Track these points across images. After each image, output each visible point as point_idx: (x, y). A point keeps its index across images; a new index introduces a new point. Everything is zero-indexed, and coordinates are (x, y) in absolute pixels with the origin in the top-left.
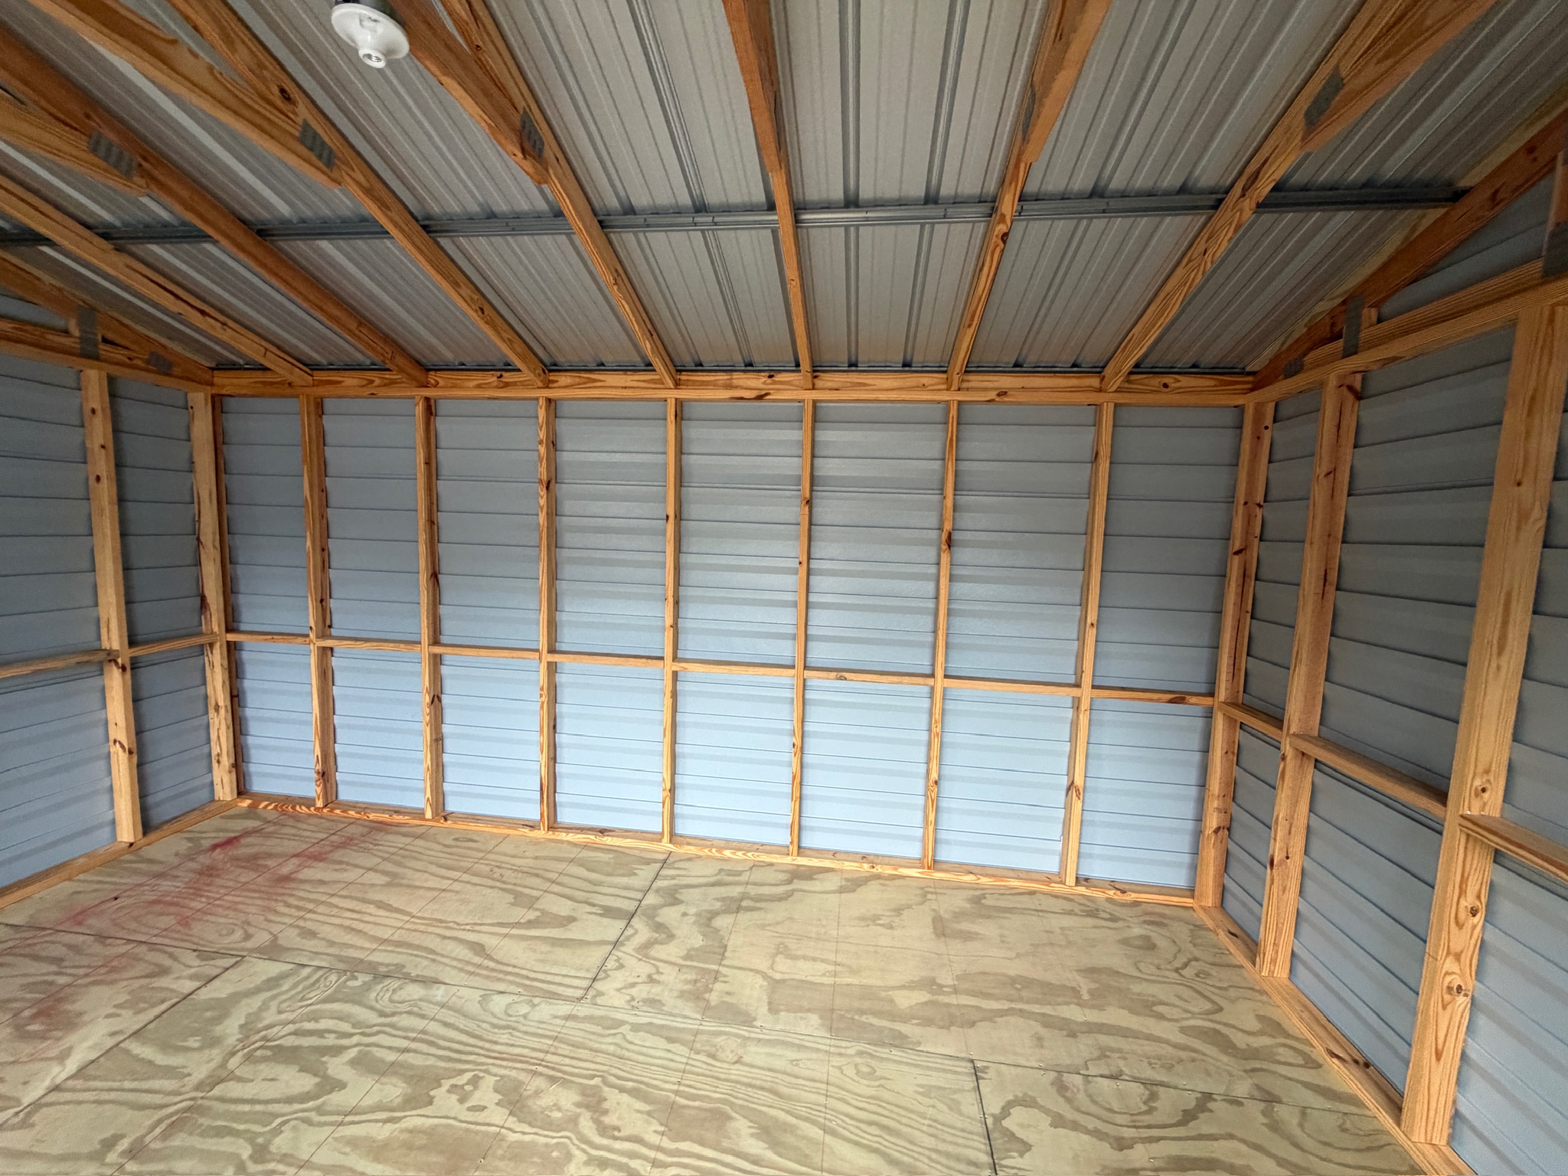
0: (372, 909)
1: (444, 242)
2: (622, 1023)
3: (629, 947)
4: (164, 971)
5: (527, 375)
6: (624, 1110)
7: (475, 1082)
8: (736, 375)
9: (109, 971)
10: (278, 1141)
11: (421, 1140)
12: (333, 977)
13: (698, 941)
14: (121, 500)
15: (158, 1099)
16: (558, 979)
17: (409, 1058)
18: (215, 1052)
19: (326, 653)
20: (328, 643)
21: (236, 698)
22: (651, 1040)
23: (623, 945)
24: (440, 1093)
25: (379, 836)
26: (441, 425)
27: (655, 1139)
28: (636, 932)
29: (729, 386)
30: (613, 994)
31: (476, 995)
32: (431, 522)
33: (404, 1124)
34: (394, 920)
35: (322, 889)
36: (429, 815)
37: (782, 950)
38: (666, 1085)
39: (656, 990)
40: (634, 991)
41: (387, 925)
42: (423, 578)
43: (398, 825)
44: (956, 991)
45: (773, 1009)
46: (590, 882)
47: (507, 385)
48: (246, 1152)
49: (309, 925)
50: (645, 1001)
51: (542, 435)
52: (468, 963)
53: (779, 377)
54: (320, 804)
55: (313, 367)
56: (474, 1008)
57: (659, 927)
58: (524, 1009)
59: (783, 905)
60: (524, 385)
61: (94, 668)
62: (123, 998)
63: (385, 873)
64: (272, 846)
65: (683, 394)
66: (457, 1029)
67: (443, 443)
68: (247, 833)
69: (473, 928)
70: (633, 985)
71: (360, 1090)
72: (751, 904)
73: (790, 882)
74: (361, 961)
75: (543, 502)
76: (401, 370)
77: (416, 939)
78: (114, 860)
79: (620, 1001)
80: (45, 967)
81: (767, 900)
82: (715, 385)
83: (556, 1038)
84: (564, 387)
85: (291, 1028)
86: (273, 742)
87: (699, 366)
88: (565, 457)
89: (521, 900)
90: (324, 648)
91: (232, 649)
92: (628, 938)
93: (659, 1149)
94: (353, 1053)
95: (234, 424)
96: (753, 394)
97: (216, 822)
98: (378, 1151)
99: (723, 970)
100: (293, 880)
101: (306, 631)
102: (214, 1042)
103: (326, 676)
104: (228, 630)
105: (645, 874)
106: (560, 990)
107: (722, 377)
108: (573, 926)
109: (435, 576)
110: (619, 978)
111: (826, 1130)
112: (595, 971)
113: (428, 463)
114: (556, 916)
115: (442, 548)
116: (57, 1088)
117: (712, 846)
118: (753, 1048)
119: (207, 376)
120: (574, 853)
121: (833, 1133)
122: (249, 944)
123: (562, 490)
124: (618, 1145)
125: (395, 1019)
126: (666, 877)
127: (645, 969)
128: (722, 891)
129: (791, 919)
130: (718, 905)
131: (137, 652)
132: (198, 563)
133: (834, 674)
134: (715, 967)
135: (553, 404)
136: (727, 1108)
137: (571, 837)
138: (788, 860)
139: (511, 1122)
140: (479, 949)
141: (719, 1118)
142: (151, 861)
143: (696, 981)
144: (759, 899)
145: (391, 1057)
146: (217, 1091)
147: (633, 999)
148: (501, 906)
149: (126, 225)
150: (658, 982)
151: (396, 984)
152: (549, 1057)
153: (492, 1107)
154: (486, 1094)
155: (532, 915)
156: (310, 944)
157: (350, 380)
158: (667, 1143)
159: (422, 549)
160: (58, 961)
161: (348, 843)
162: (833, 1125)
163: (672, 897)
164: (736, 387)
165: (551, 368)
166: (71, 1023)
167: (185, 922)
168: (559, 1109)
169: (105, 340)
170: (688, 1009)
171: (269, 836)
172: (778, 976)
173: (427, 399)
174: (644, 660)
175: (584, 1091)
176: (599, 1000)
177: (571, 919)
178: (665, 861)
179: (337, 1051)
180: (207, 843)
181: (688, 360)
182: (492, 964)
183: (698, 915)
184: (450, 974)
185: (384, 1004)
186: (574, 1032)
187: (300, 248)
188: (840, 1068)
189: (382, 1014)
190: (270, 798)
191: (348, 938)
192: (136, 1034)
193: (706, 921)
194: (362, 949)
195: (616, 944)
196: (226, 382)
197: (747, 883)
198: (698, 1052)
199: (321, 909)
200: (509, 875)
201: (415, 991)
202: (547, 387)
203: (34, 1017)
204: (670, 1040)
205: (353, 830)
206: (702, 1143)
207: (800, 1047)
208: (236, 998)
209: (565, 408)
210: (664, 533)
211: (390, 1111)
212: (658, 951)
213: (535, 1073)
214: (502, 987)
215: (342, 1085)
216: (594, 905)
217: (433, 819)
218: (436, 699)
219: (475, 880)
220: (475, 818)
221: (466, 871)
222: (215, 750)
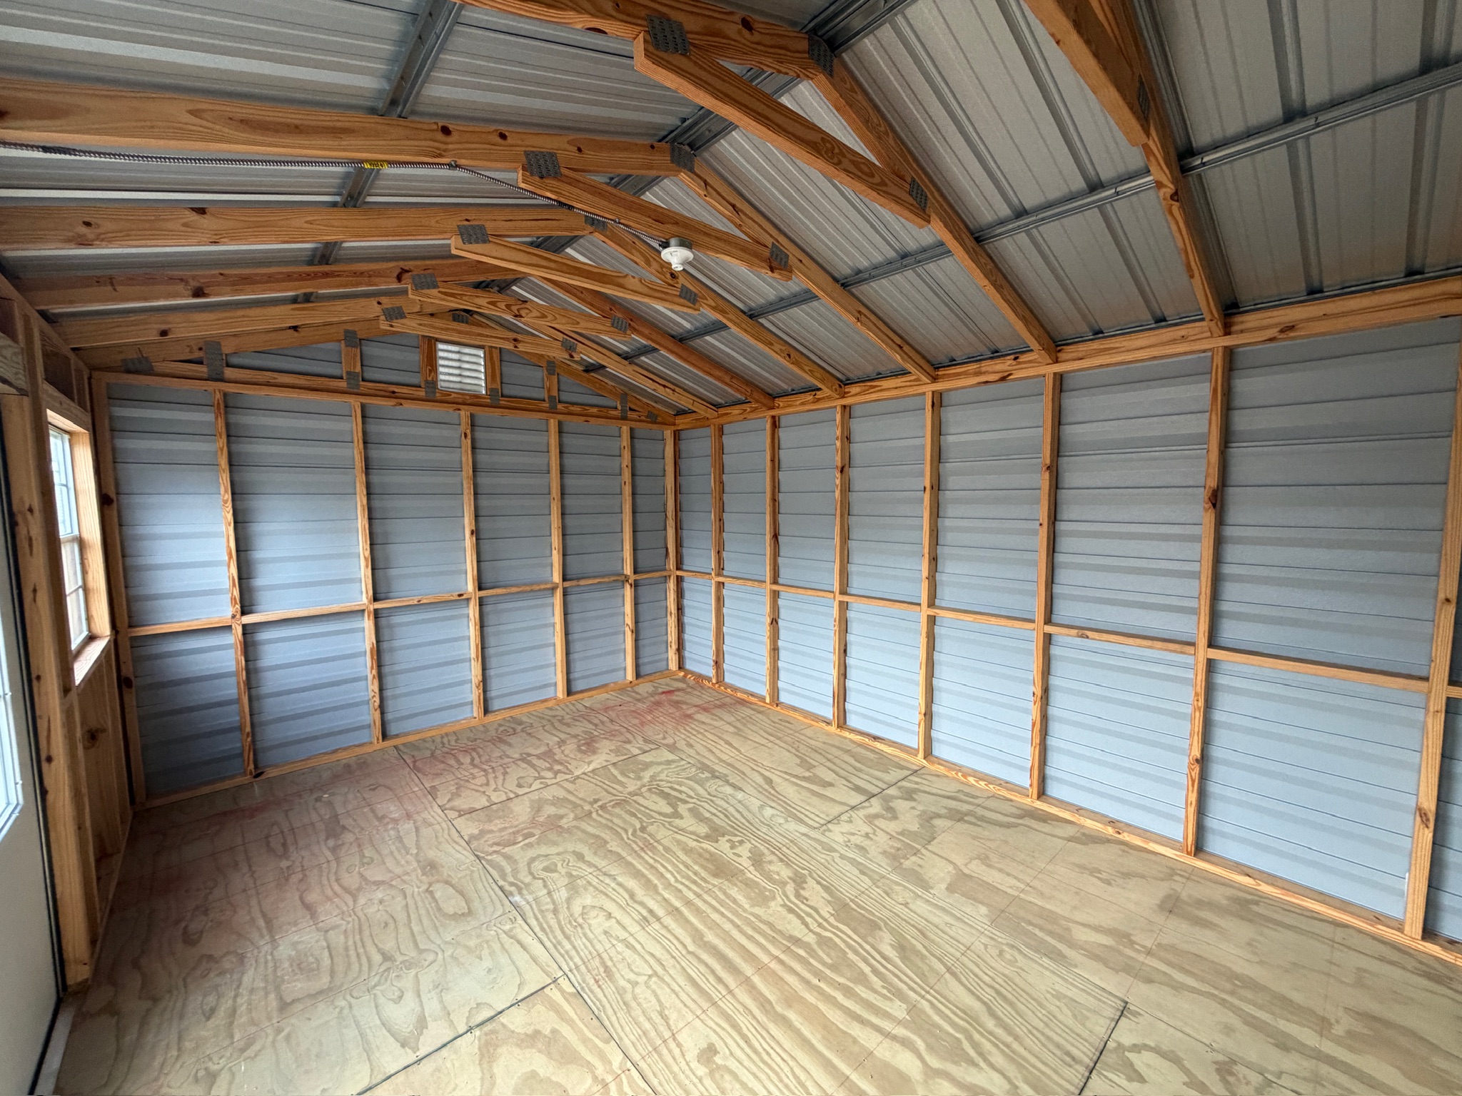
0: (722, 743)
1: (762, 321)
2: (835, 851)
3: (862, 813)
4: (629, 742)
5: (826, 392)
6: (814, 892)
7: (741, 842)
8: (984, 364)
9: (612, 735)
10: (650, 827)
11: (707, 856)
12: (694, 769)
13: (914, 827)
14: (634, 494)
15: (614, 792)
16: (807, 813)
17: (715, 819)
18: (639, 783)
19: (720, 585)
20: (721, 579)
21: (680, 609)
22: (849, 867)
23: (858, 809)
24: (723, 840)
25: (738, 706)
26: (783, 433)
27: (827, 916)
28: (871, 806)
29: (978, 373)
30: (837, 834)
31: (759, 803)
32: (774, 500)
33: (703, 845)
34: (734, 753)
35: (703, 726)
36: (768, 700)
37: (985, 860)
38: (846, 892)
39: (866, 843)
40: (852, 838)
41: (727, 754)
42: (768, 537)
43: (751, 703)
44: (1149, 953)
45: (951, 889)
46: (855, 768)
47: (819, 400)
48: (638, 826)
49: (691, 741)
50: (856, 845)
51: (838, 433)
52: (761, 786)
53: (1023, 358)
54: (714, 681)
55: (717, 406)
56: (756, 810)
57: (890, 809)
58: (782, 821)
59: (1003, 830)
60: (829, 398)
61: (620, 584)
62: (613, 748)
63: (735, 727)
64: (687, 698)
65: (938, 386)
66: (742, 816)
67: (783, 445)
68: (678, 690)
69: (770, 769)
70: (853, 834)
71: (688, 822)
72: (973, 820)
73: (1021, 817)
74: (708, 766)
75: (838, 482)
76: (757, 401)
77: (738, 765)
78: (622, 689)
79: (840, 839)
80: (591, 726)
81: (987, 822)
82: (966, 374)
83: (792, 841)
84: (855, 396)
85: (669, 785)
86: (697, 639)
87: (953, 362)
88: (856, 448)
89: (804, 763)
90: (719, 583)
91: (679, 580)
92: (863, 808)
93: (826, 920)
94: (692, 805)
95: (683, 446)
96: (997, 377)
97: (668, 680)
98: (688, 851)
99: (923, 851)
100: (692, 718)
101: (708, 571)
102: (639, 778)
103: (720, 600)
104: (678, 569)
105: (898, 774)
106: (806, 819)
107: (972, 367)
108: (829, 789)
109: (775, 536)
110: (846, 827)
111: (949, 969)
112: (831, 817)
113: (772, 460)
114: (822, 780)
115: (781, 518)
116: (584, 774)
117: (960, 771)
118: (919, 902)
119: (672, 420)
120: (851, 747)
121: (954, 974)
122: (663, 742)
123: (854, 473)
124: (803, 907)
125: (714, 799)
126: (910, 781)
127: (867, 829)
128: (952, 804)
129: (1006, 842)
130: (943, 811)
131: (638, 577)
132: (665, 529)
133: (1074, 632)
134: (919, 847)
135: (848, 409)
136: (882, 924)
137: (852, 736)
138: (1028, 801)
139: (752, 869)
140: (769, 781)
141: (874, 926)
142: (637, 693)
143: (898, 849)
144: (982, 819)
145: (708, 815)
146: (635, 798)
147: (849, 841)
148: (791, 762)
149: (632, 350)
150: (872, 839)
151: (721, 783)
152: (784, 849)
153: (745, 858)
154: (744, 850)
155: (807, 774)
156: (691, 752)
157: (735, 411)
158: (832, 920)
159: (768, 518)
160: (596, 725)
161: (722, 706)
162: (958, 971)
163: (909, 795)
164: (984, 373)
165: (844, 383)
166: (594, 752)
167: (642, 724)
168: (778, 875)
169: (631, 409)
170: (884, 862)
171: (688, 693)
172: (966, 871)
173: (773, 417)
174: (906, 605)
175: (796, 873)
176: (827, 833)
177: (831, 785)
178: (916, 771)
179: (686, 802)
180: (660, 690)
181: (943, 358)
182: (773, 792)
183: (924, 812)
184: (749, 789)
185: (712, 790)
186: (806, 844)
187: (697, 343)
188: (986, 946)
189: (709, 794)
190: (693, 673)
191: (707, 754)
192: (614, 764)
193: (928, 819)
194: (710, 760)
195: (853, 808)
196: (682, 422)
197: (979, 805)
198: (878, 887)
199: (699, 736)
200: (803, 749)
201: (729, 790)
202: (843, 397)
203: (583, 744)
204: (862, 873)
205: (728, 700)
206: (855, 931)
207: (958, 919)
208: (651, 764)
209: (857, 411)
210: (922, 500)
211: (698, 838)
212: (881, 823)
213: (773, 853)
214: (773, 804)
215: (681, 817)
216: (850, 782)
217: (770, 704)
218: (774, 622)
219: (783, 745)
220: (794, 709)
221: (779, 738)
222: (670, 640)
